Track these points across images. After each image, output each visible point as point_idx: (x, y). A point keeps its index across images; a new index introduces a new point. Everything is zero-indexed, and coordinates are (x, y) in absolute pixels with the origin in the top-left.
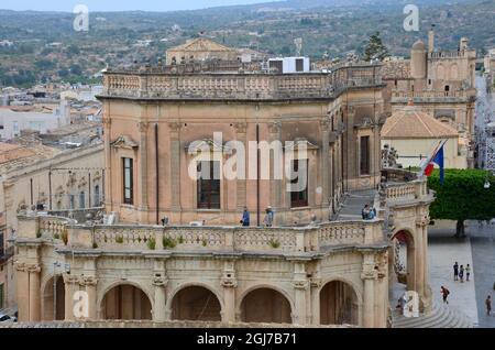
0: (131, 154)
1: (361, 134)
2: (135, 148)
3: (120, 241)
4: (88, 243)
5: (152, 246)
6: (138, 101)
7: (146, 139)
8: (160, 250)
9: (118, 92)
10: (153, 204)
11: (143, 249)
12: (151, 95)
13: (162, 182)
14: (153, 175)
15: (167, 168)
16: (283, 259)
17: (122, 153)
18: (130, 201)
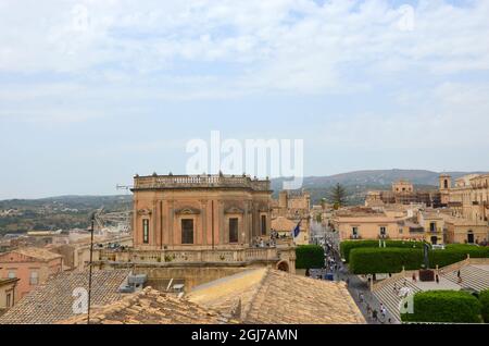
0: (148, 217)
1: (262, 214)
2: (150, 214)
3: (142, 258)
4: (126, 259)
5: (159, 260)
6: (152, 189)
7: (156, 208)
8: (163, 263)
9: (142, 186)
10: (159, 242)
11: (154, 262)
12: (159, 186)
13: (164, 230)
14: (159, 227)
15: (166, 223)
16: (227, 265)
17: (143, 217)
18: (147, 242)
